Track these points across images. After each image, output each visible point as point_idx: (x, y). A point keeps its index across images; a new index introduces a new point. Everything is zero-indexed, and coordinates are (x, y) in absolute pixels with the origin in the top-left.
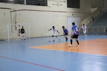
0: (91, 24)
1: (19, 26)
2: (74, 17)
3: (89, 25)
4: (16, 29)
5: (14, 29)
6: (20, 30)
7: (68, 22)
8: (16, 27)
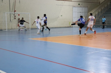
0: (99, 15)
1: (19, 15)
2: (81, 7)
3: (97, 17)
4: (15, 18)
5: (12, 18)
6: (19, 19)
7: (74, 13)
8: (15, 16)
